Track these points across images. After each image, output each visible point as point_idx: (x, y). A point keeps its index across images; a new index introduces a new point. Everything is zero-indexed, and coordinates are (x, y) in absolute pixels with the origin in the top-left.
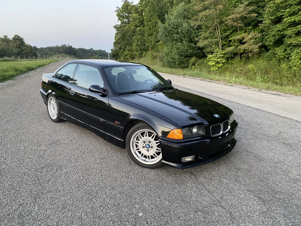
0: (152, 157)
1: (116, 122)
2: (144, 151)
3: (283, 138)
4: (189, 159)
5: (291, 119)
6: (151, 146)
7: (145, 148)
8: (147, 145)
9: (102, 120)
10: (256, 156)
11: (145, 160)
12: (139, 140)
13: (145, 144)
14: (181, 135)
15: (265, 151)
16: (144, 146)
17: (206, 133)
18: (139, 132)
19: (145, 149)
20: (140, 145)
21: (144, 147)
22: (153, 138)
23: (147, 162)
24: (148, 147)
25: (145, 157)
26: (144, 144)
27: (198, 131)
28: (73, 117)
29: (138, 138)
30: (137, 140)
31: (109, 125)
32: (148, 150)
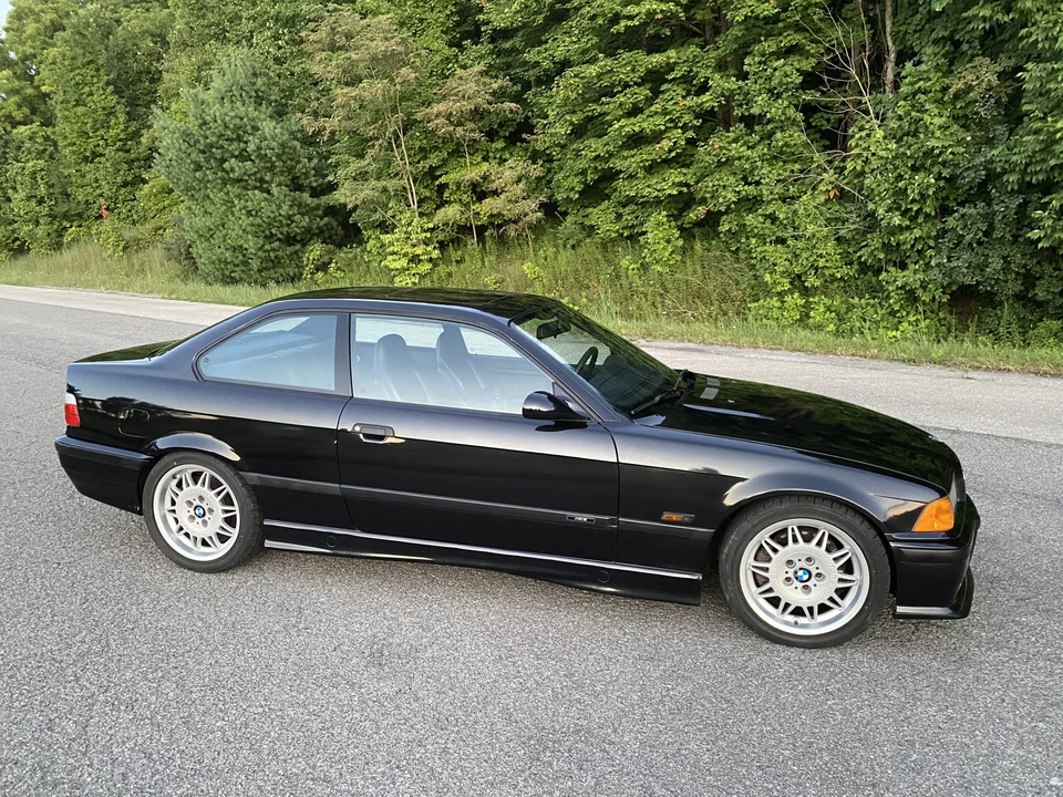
0: (823, 608)
2: (793, 595)
6: (814, 572)
7: (796, 583)
8: (800, 573)
9: (582, 518)
11: (796, 623)
12: (769, 559)
13: (791, 571)
14: (949, 515)
16: (791, 575)
18: (764, 536)
19: (794, 586)
20: (776, 572)
21: (788, 579)
22: (819, 544)
23: (804, 626)
24: (806, 577)
25: (798, 612)
26: (788, 569)
28: (364, 531)
29: (761, 554)
30: (755, 559)
31: (624, 532)
32: (806, 587)
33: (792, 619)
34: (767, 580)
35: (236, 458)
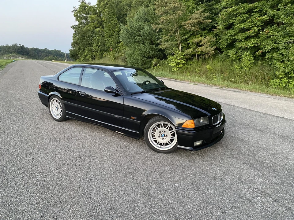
0: (167, 144)
1: (132, 117)
2: (160, 140)
3: (254, 126)
4: (198, 143)
5: (256, 111)
6: (165, 135)
7: (161, 137)
8: (162, 135)
9: (117, 116)
10: (240, 140)
12: (156, 131)
13: (160, 134)
14: (193, 124)
15: (245, 136)
16: (160, 135)
17: (209, 122)
18: (155, 125)
20: (157, 134)
21: (160, 136)
22: (167, 128)
23: (162, 148)
24: (163, 136)
25: (161, 144)
27: (203, 121)
28: (81, 115)
29: (154, 130)
30: (153, 131)
31: (124, 120)
32: (163, 138)
33: (159, 146)
34: (154, 136)
35: (61, 98)
